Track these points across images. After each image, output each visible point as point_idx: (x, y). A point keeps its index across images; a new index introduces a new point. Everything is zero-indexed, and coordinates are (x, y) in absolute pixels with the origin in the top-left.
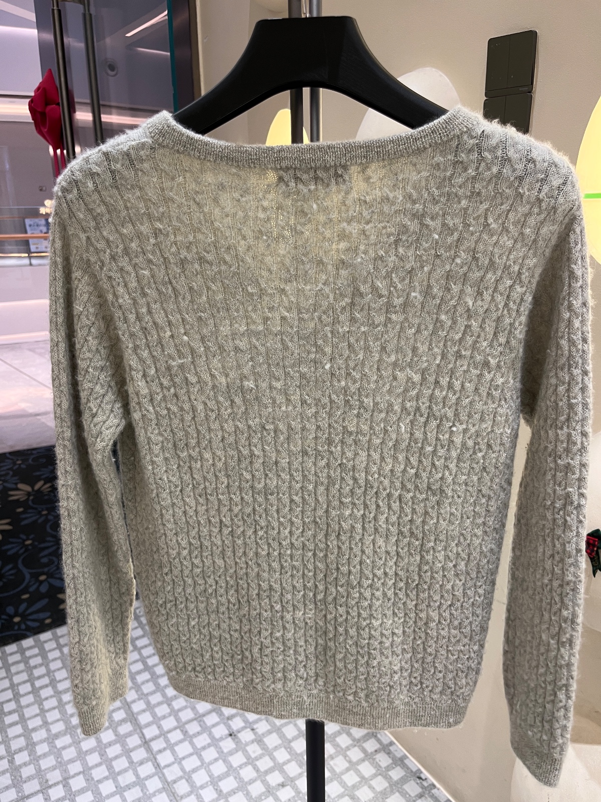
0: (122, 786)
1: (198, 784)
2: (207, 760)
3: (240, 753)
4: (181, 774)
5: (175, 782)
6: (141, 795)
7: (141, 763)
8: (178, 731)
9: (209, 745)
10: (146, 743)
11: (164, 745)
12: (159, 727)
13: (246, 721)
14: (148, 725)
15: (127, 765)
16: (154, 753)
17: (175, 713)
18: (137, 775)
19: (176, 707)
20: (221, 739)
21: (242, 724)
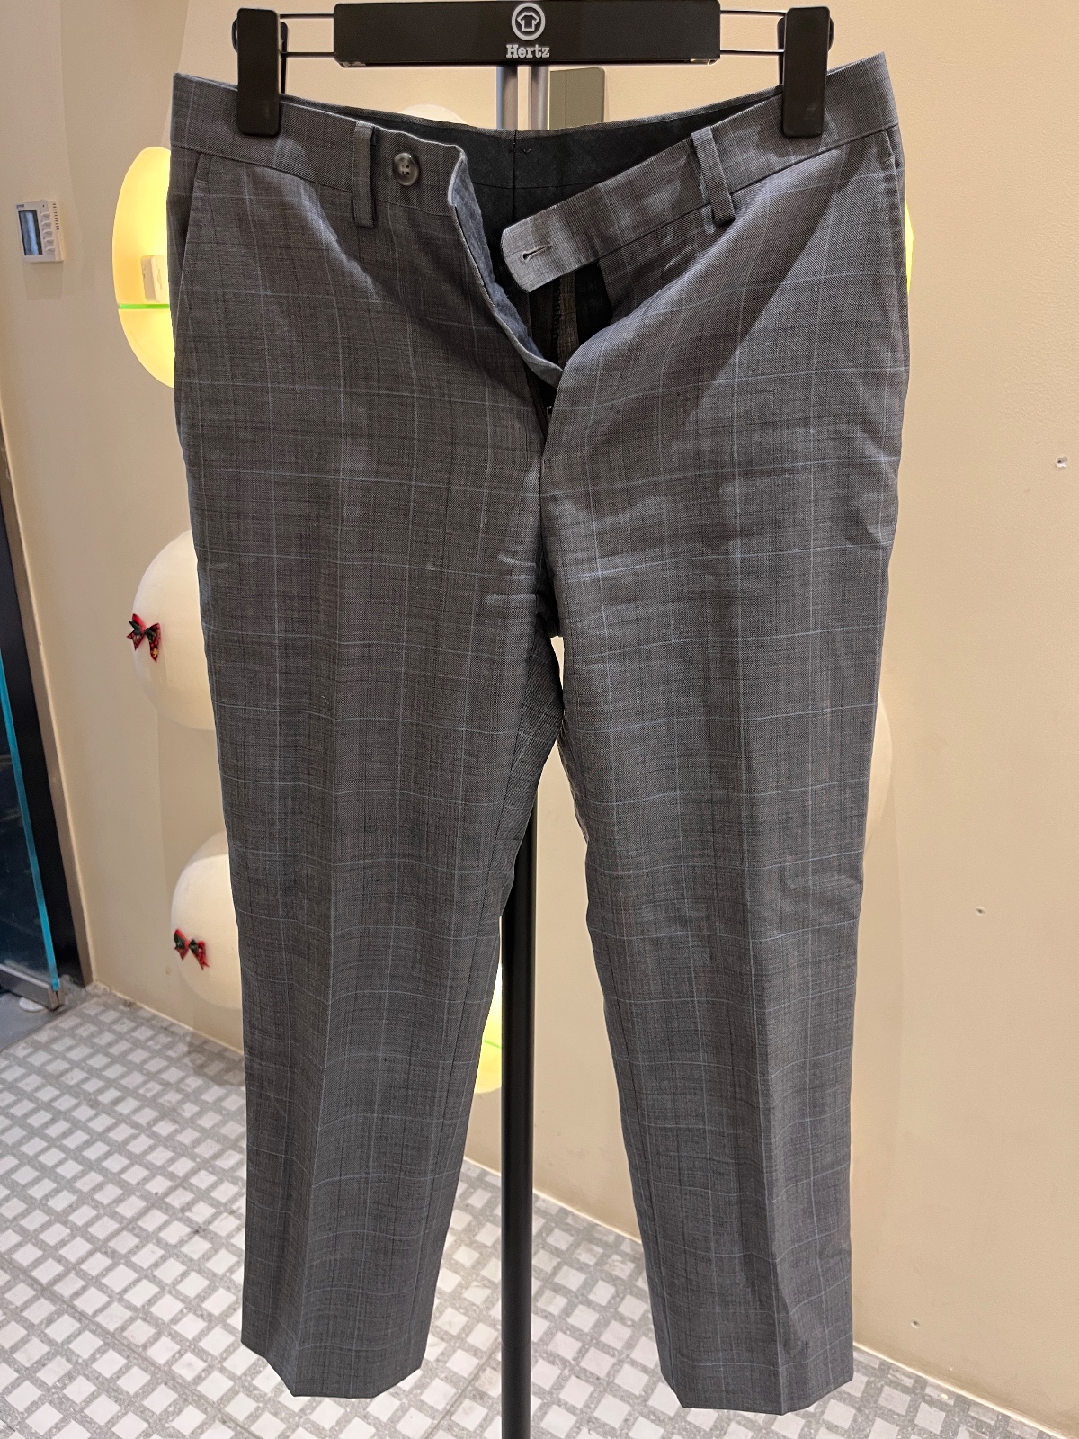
0: (28, 1365)
1: (167, 1318)
2: (168, 1281)
3: (223, 1252)
4: (128, 1314)
5: (123, 1328)
6: (69, 1366)
7: (50, 1321)
8: (98, 1255)
9: (164, 1259)
10: (45, 1291)
11: (81, 1283)
12: (60, 1260)
13: (215, 1203)
14: (37, 1263)
15: (23, 1332)
16: (65, 1299)
17: (82, 1231)
18: (50, 1342)
19: (80, 1223)
20: (182, 1242)
21: (211, 1211)
